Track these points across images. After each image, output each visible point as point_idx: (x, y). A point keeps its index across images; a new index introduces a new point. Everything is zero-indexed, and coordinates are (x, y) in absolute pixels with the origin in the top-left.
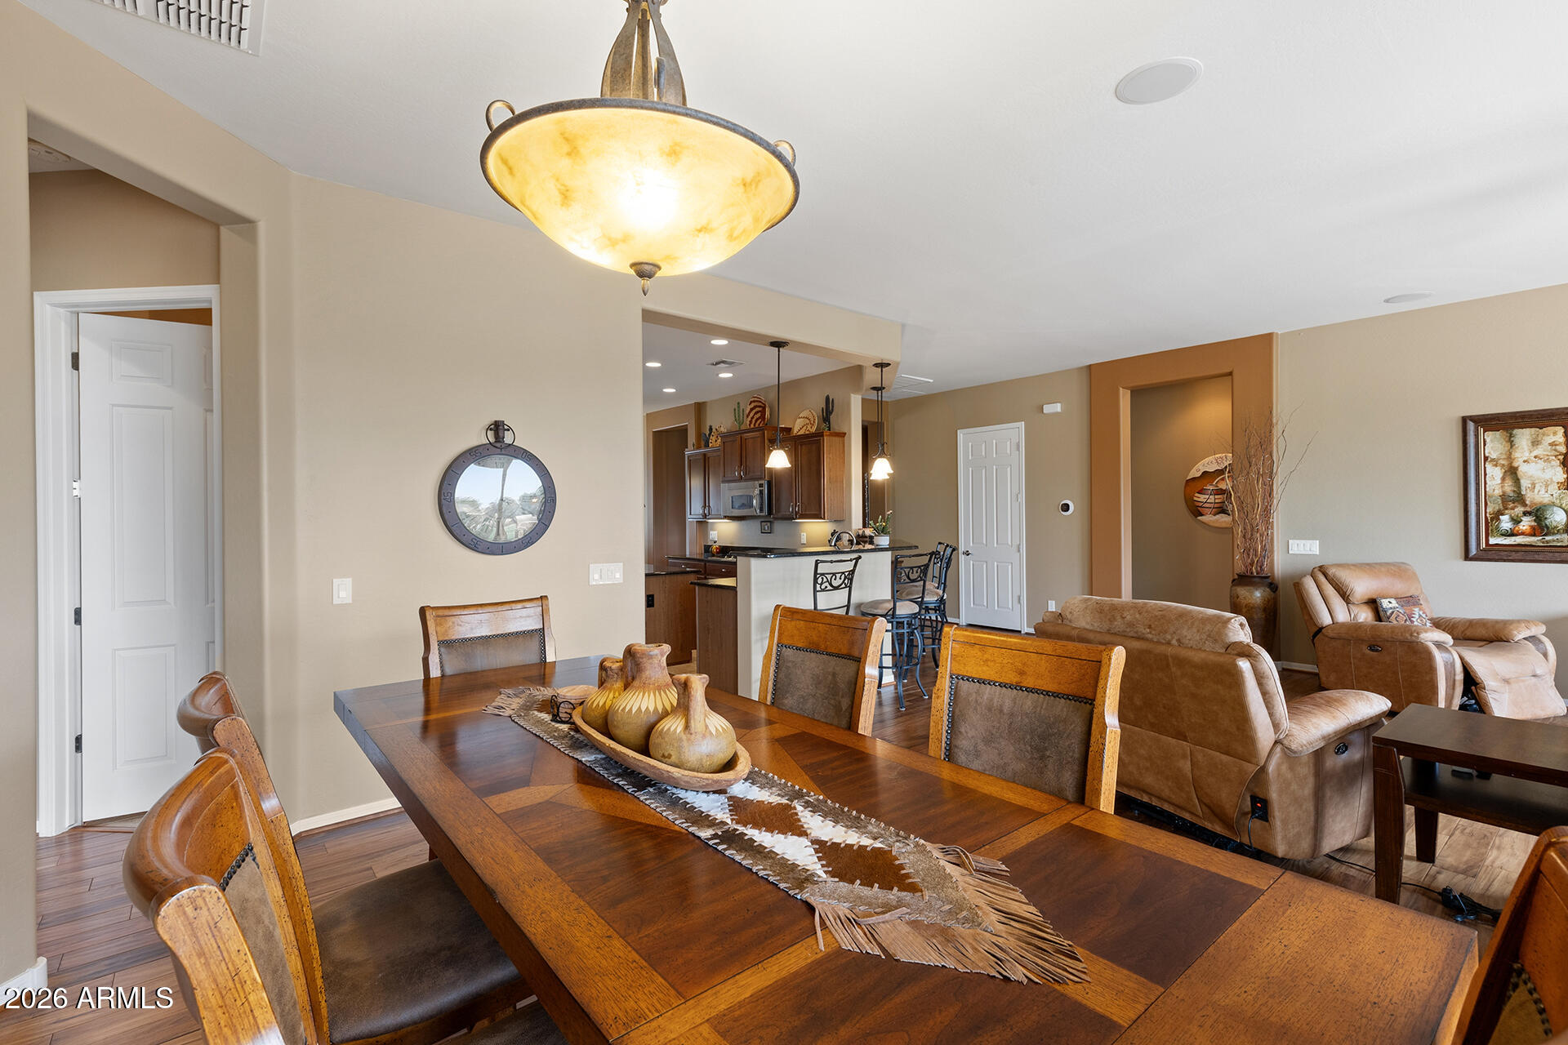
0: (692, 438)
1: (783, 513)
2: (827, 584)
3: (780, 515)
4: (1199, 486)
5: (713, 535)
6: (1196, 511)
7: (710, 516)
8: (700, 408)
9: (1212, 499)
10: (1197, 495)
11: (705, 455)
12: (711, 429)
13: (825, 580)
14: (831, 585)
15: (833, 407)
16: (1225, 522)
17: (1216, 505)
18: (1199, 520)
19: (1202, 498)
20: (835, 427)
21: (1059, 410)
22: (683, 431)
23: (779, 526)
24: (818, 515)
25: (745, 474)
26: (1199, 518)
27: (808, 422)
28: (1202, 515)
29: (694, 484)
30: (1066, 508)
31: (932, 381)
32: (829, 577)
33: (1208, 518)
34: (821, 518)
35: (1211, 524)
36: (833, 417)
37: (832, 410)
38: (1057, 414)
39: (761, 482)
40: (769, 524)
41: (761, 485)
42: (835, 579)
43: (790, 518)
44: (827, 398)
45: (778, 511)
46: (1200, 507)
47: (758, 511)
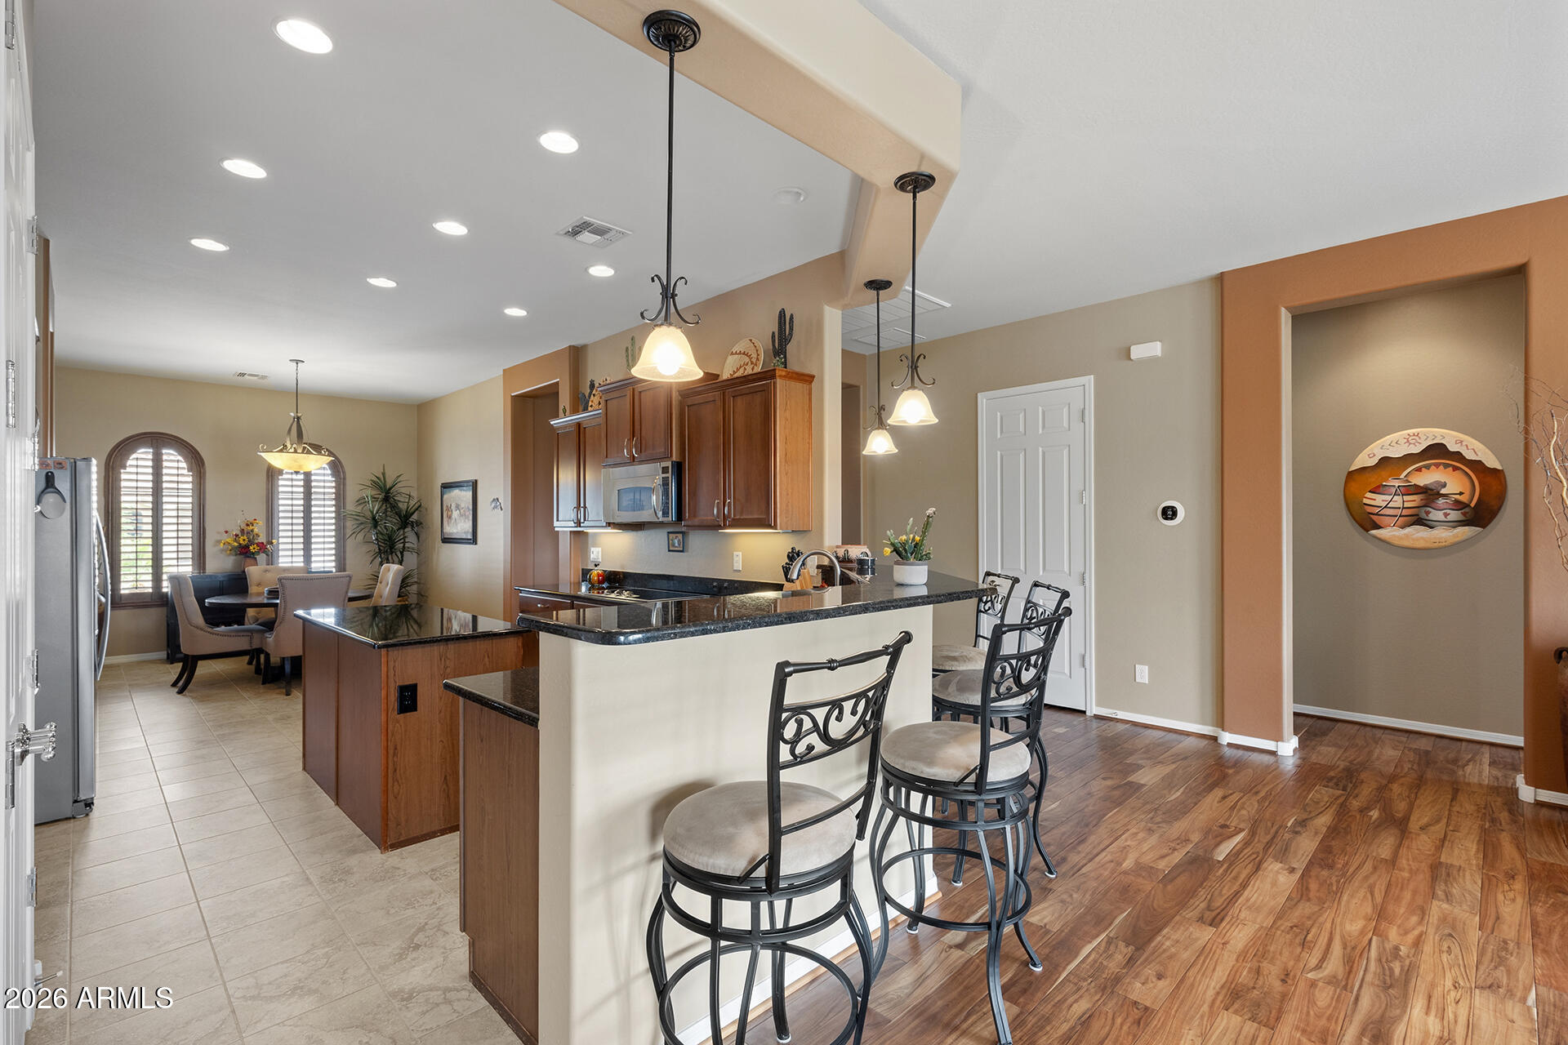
0: (565, 400)
1: (704, 516)
2: (814, 739)
3: (696, 521)
4: (1374, 480)
5: (595, 553)
6: (1367, 522)
7: (586, 524)
8: (576, 356)
9: (1398, 501)
10: (1369, 495)
11: (579, 425)
12: (592, 386)
13: (807, 724)
14: (825, 737)
15: (791, 329)
16: (1422, 538)
17: (1405, 512)
18: (1375, 537)
19: (1380, 500)
20: (794, 366)
21: (1159, 353)
22: (552, 393)
23: (696, 540)
24: (765, 522)
25: (640, 451)
26: (1374, 532)
27: (747, 359)
28: (1378, 527)
29: (566, 478)
30: (1169, 513)
31: (948, 305)
32: (820, 714)
33: (1388, 533)
34: (769, 526)
35: (1396, 542)
36: (791, 348)
37: (791, 334)
38: (1153, 360)
39: (664, 464)
40: (680, 536)
41: (665, 470)
42: (839, 719)
43: (714, 527)
44: (782, 314)
45: (694, 514)
46: (1377, 514)
47: (660, 514)
